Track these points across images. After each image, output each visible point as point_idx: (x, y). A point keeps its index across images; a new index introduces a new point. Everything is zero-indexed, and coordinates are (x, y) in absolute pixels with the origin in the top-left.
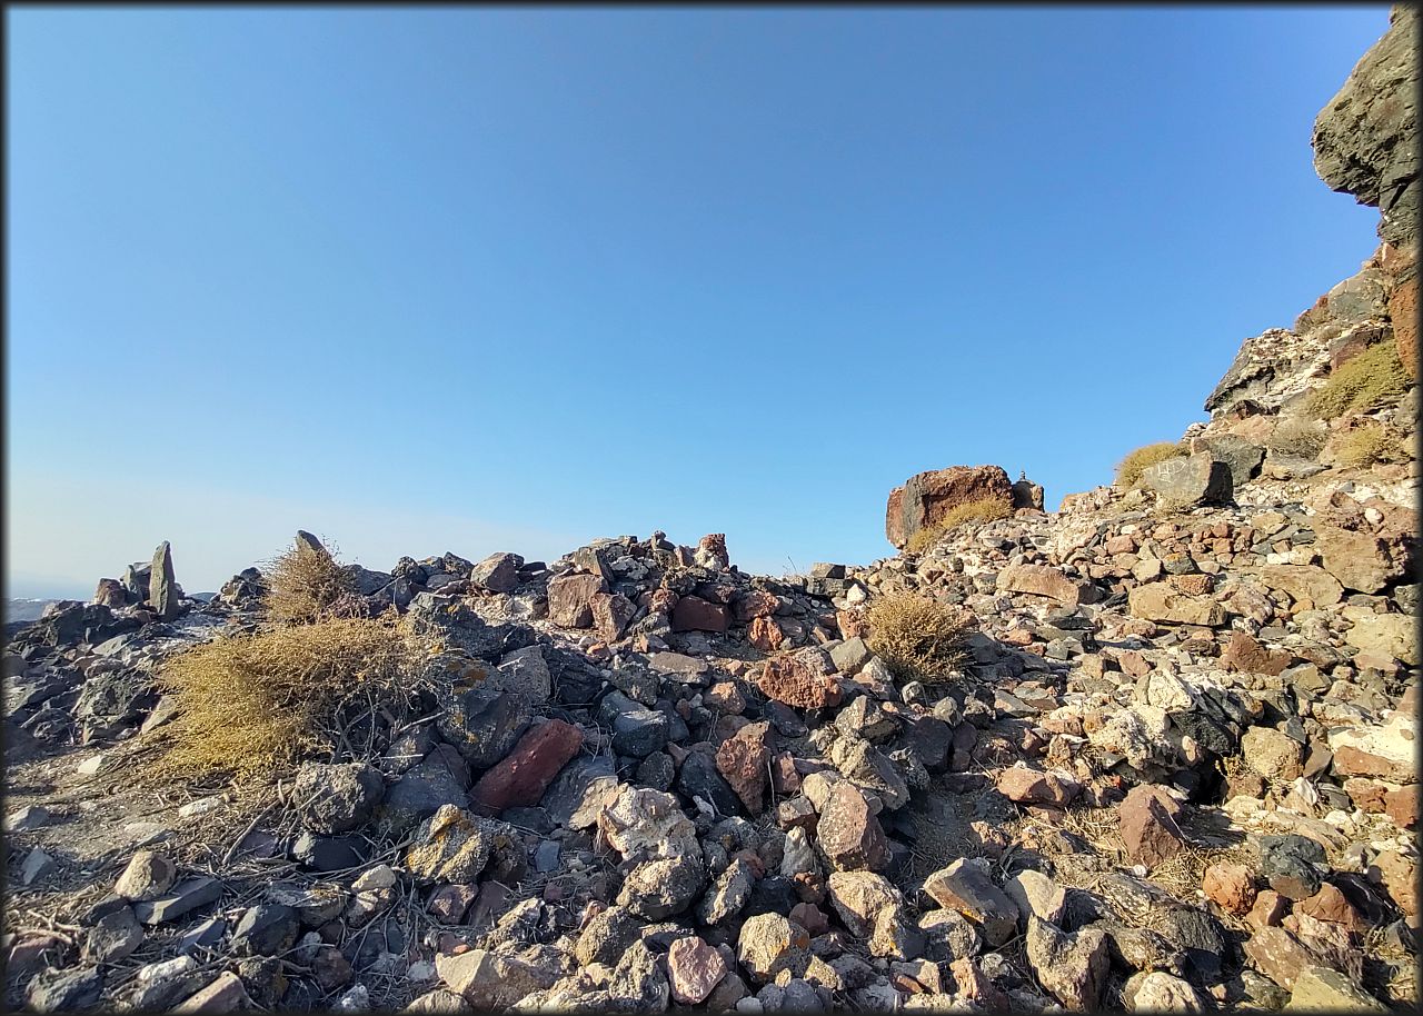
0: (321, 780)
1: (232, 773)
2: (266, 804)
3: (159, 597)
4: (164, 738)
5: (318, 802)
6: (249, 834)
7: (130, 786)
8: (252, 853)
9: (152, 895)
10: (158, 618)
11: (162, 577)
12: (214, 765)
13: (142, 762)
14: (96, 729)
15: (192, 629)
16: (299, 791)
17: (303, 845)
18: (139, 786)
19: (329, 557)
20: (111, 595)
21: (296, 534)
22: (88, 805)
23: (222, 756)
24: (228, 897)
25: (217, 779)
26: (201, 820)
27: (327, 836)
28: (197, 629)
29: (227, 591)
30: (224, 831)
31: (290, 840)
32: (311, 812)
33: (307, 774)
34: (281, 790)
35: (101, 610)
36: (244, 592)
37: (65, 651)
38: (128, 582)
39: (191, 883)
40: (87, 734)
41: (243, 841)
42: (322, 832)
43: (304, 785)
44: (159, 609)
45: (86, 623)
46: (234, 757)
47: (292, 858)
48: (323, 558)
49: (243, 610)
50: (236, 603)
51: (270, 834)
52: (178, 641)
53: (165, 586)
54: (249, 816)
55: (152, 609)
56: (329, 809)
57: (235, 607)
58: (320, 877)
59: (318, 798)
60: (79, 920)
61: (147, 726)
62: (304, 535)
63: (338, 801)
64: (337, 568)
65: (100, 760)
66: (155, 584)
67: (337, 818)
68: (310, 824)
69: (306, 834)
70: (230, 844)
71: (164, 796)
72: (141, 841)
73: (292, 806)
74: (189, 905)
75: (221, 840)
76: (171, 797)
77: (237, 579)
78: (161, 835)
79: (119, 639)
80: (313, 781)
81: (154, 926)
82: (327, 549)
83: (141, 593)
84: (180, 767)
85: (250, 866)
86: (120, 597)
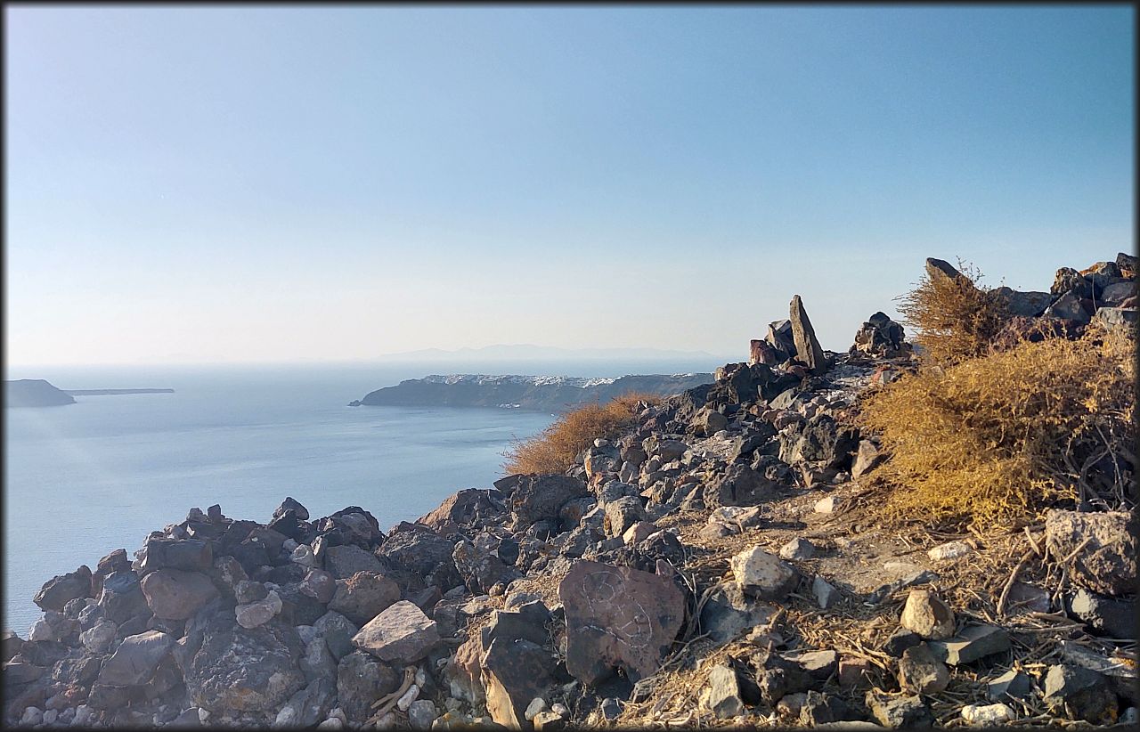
0: (1079, 529)
1: (968, 518)
2: (1020, 554)
3: (805, 351)
4: (880, 481)
5: (1085, 556)
6: (1012, 585)
7: (870, 526)
8: (1026, 606)
9: (940, 635)
10: (810, 372)
11: (802, 331)
12: (944, 509)
13: (871, 504)
14: (814, 472)
15: (844, 381)
16: (1055, 541)
17: (1083, 604)
18: (879, 527)
19: (970, 283)
20: (764, 355)
21: (925, 263)
22: (841, 541)
23: (950, 499)
24: (1019, 650)
25: (952, 525)
26: (956, 565)
27: (1108, 596)
28: (848, 380)
29: (861, 339)
30: (985, 579)
31: (1064, 596)
32: (1079, 566)
33: (1058, 524)
34: (1032, 539)
35: (762, 369)
36: (878, 339)
37: (749, 407)
38: (772, 340)
39: (975, 629)
40: (808, 478)
41: (1011, 590)
42: (1101, 591)
43: (1059, 534)
44: (809, 363)
45: (756, 381)
46: (963, 500)
47: (1074, 617)
48: (964, 284)
49: (883, 358)
50: (874, 351)
51: (1037, 587)
52: (838, 392)
53: (808, 340)
54: (1006, 566)
55: (803, 363)
56: (1101, 564)
57: (874, 356)
58: (1120, 645)
59: (1082, 550)
60: (882, 647)
61: (857, 469)
62: (934, 262)
63: (1110, 555)
64: (983, 294)
65: (832, 501)
66: (798, 338)
67: (1117, 576)
68: (1082, 581)
69: (1082, 592)
70: (998, 593)
71: (906, 538)
72: (907, 580)
73: (1051, 558)
74: (982, 651)
75: (987, 587)
76: (913, 539)
77: (867, 326)
78: (924, 575)
79: (787, 394)
80: (1069, 529)
81: (954, 667)
82: (965, 274)
83: (786, 350)
84: (910, 510)
85: (1028, 619)
86: (771, 356)
